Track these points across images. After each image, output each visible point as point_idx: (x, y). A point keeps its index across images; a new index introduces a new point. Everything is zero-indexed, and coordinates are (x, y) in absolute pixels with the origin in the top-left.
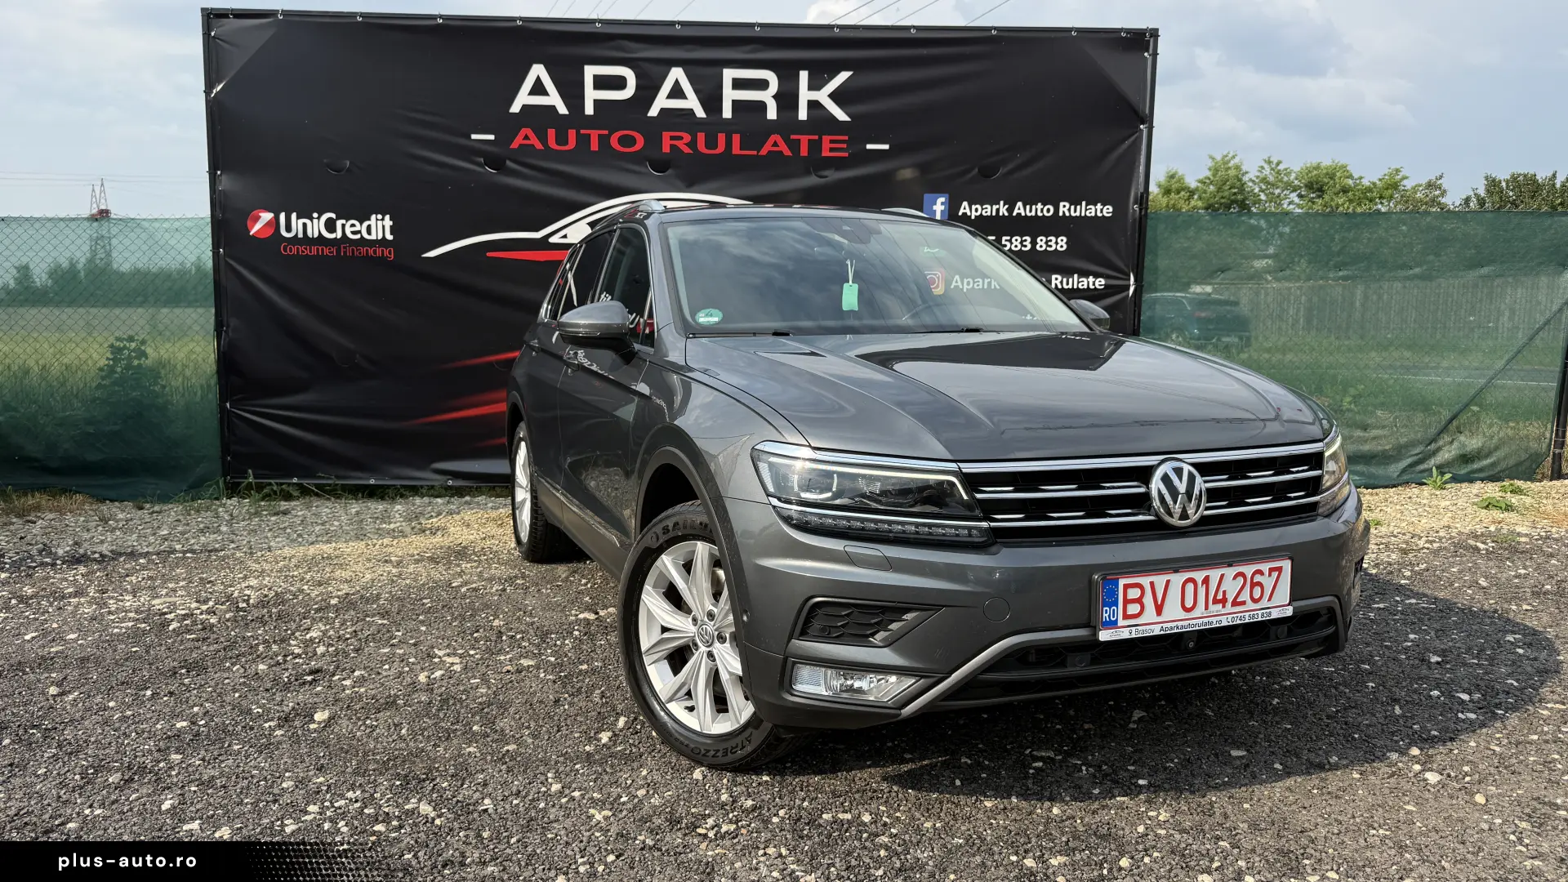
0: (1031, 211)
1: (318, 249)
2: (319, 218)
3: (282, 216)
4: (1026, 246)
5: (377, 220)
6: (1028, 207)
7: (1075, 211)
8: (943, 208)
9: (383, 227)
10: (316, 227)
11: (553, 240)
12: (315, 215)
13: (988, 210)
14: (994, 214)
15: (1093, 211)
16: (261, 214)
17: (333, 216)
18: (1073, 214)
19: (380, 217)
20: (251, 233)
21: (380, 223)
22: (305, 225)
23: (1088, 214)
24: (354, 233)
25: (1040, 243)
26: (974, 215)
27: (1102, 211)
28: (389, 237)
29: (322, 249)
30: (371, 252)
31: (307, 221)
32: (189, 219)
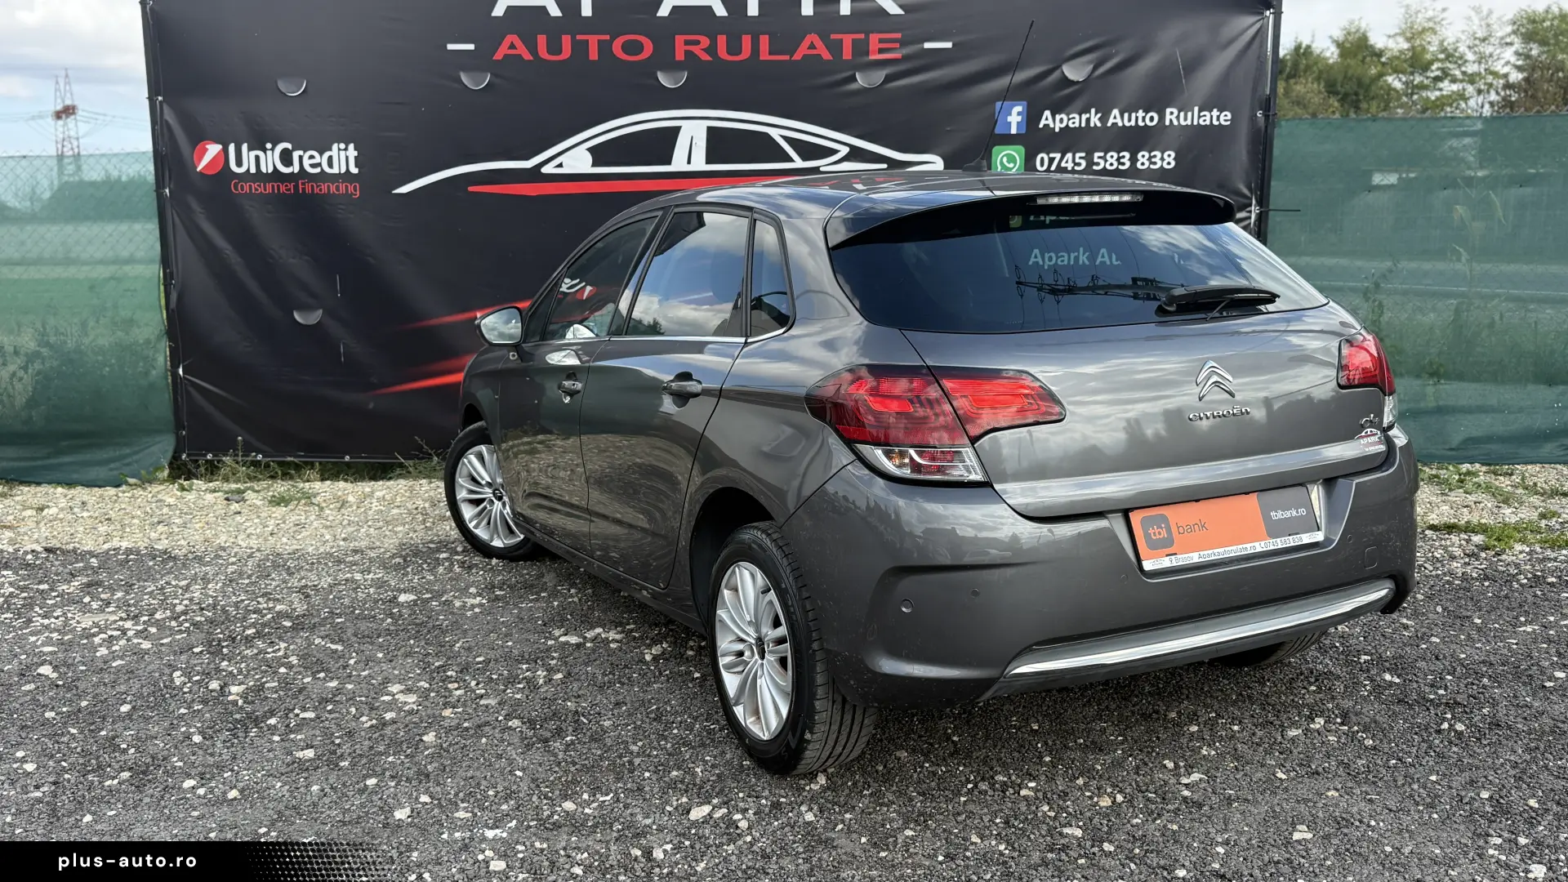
0: (1130, 120)
1: (273, 186)
2: (272, 149)
3: (232, 148)
4: (1123, 164)
5: (339, 149)
6: (1126, 115)
7: (1186, 119)
8: (1019, 118)
9: (347, 158)
10: (270, 160)
11: (546, 170)
12: (269, 146)
13: (1075, 121)
14: (1083, 125)
15: (1208, 118)
16: (208, 146)
17: (289, 146)
18: (1183, 123)
19: (342, 146)
20: (198, 170)
21: (342, 153)
22: (257, 158)
23: (1203, 123)
24: (313, 166)
25: (1142, 160)
26: (1057, 127)
27: (1218, 119)
28: (354, 170)
29: (278, 186)
30: (333, 189)
31: (260, 153)
32: (128, 154)
